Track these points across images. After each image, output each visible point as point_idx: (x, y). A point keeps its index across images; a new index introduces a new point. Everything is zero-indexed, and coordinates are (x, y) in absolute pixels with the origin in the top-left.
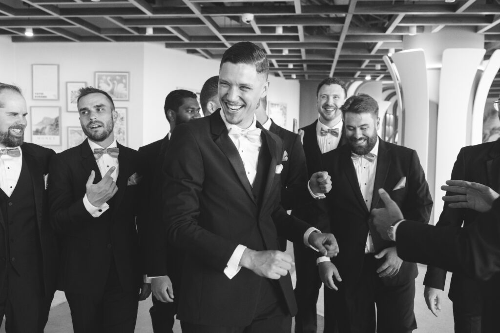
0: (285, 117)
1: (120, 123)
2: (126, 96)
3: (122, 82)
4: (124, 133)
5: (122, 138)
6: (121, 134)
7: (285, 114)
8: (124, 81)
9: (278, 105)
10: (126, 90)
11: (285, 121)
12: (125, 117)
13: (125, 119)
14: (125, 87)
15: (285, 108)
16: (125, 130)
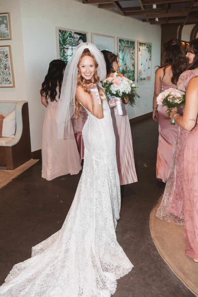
0: (150, 54)
1: (6, 60)
2: (8, 35)
3: (4, 23)
4: (9, 69)
5: (8, 73)
6: (7, 70)
7: (151, 51)
8: (5, 21)
9: (145, 44)
10: (8, 30)
11: (150, 56)
12: (9, 54)
13: (9, 56)
14: (7, 27)
15: (150, 46)
16: (10, 65)
